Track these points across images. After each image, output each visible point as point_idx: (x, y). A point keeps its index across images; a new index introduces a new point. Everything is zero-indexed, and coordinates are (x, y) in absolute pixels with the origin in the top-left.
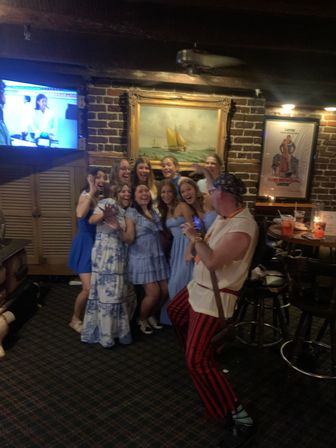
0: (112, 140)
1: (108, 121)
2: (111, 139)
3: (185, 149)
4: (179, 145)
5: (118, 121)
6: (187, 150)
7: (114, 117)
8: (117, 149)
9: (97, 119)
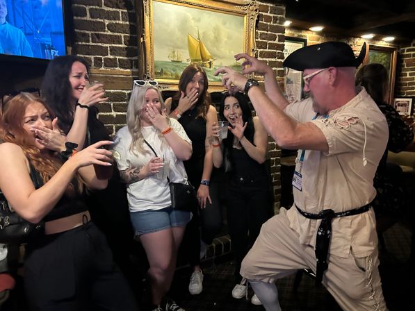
0: (113, 51)
1: (107, 22)
2: (112, 49)
3: (210, 63)
4: (203, 59)
5: (121, 22)
6: (213, 66)
7: (116, 16)
8: (123, 64)
9: (88, 18)
